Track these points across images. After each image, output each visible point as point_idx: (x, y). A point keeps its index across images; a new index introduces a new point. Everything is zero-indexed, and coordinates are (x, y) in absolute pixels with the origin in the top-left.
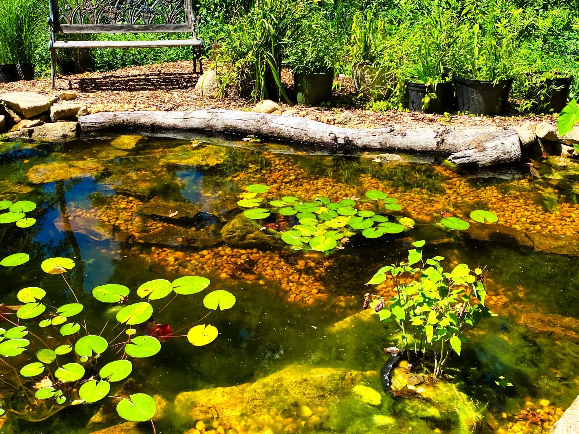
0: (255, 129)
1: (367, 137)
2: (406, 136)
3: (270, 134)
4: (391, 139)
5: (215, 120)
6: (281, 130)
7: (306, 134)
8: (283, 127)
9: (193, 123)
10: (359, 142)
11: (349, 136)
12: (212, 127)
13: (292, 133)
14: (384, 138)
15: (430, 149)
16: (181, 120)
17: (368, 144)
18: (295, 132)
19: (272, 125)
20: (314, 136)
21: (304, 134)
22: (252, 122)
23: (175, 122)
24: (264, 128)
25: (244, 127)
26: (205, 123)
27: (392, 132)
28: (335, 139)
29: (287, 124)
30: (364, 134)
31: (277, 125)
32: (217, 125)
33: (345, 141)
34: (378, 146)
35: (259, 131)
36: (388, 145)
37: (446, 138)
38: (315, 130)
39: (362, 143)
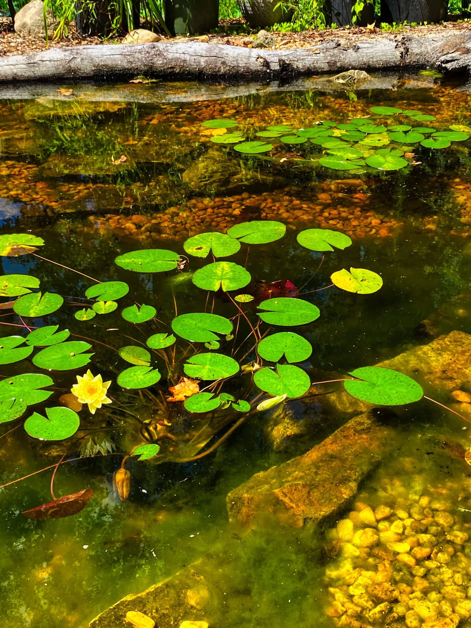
0: (145, 65)
1: (310, 57)
2: (360, 50)
3: (169, 71)
4: (341, 55)
5: (79, 60)
6: (185, 61)
7: (224, 63)
8: (188, 57)
9: (44, 69)
10: (300, 65)
11: (283, 58)
12: (75, 71)
13: (203, 64)
14: (331, 56)
15: (392, 64)
16: (24, 66)
17: (312, 66)
18: (206, 61)
19: (170, 56)
20: (235, 63)
21: (220, 62)
22: (137, 55)
23: (15, 71)
24: (159, 62)
25: (126, 65)
26: (63, 67)
27: (339, 47)
28: (267, 64)
29: (191, 51)
30: (304, 53)
31: (178, 55)
32: (82, 67)
33: (280, 66)
34: (326, 68)
35: (151, 67)
36: (338, 64)
37: (409, 47)
38: (235, 55)
39: (304, 66)
